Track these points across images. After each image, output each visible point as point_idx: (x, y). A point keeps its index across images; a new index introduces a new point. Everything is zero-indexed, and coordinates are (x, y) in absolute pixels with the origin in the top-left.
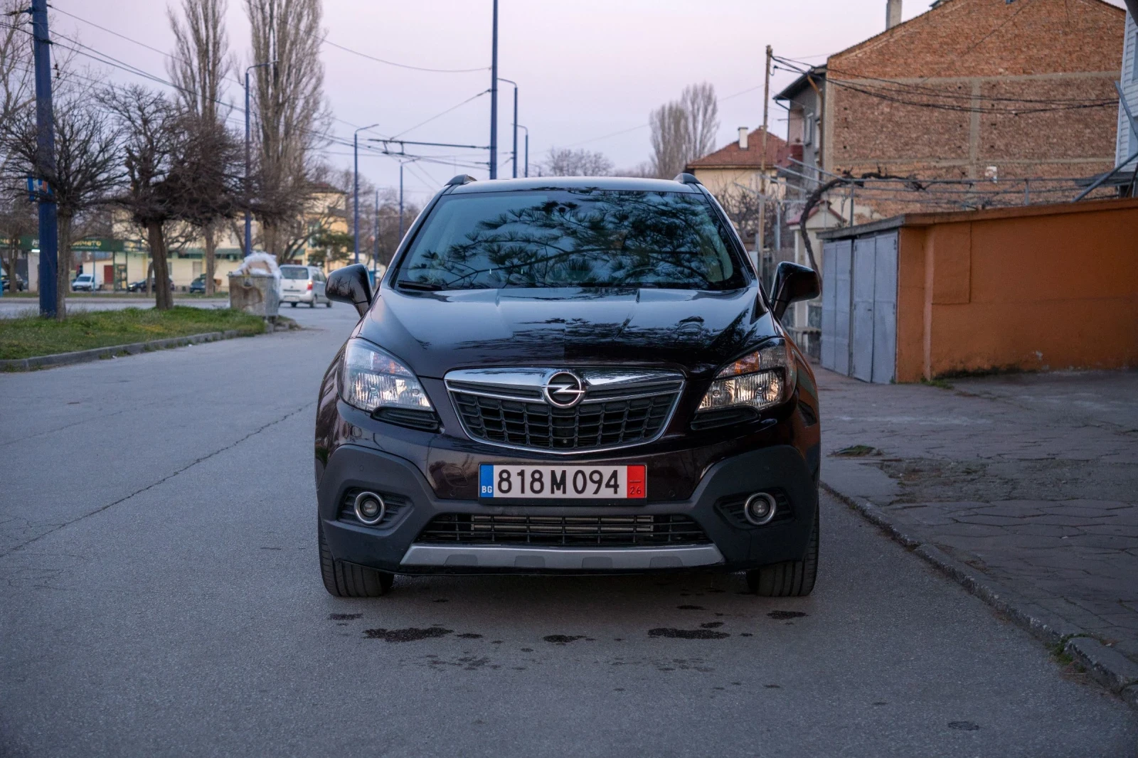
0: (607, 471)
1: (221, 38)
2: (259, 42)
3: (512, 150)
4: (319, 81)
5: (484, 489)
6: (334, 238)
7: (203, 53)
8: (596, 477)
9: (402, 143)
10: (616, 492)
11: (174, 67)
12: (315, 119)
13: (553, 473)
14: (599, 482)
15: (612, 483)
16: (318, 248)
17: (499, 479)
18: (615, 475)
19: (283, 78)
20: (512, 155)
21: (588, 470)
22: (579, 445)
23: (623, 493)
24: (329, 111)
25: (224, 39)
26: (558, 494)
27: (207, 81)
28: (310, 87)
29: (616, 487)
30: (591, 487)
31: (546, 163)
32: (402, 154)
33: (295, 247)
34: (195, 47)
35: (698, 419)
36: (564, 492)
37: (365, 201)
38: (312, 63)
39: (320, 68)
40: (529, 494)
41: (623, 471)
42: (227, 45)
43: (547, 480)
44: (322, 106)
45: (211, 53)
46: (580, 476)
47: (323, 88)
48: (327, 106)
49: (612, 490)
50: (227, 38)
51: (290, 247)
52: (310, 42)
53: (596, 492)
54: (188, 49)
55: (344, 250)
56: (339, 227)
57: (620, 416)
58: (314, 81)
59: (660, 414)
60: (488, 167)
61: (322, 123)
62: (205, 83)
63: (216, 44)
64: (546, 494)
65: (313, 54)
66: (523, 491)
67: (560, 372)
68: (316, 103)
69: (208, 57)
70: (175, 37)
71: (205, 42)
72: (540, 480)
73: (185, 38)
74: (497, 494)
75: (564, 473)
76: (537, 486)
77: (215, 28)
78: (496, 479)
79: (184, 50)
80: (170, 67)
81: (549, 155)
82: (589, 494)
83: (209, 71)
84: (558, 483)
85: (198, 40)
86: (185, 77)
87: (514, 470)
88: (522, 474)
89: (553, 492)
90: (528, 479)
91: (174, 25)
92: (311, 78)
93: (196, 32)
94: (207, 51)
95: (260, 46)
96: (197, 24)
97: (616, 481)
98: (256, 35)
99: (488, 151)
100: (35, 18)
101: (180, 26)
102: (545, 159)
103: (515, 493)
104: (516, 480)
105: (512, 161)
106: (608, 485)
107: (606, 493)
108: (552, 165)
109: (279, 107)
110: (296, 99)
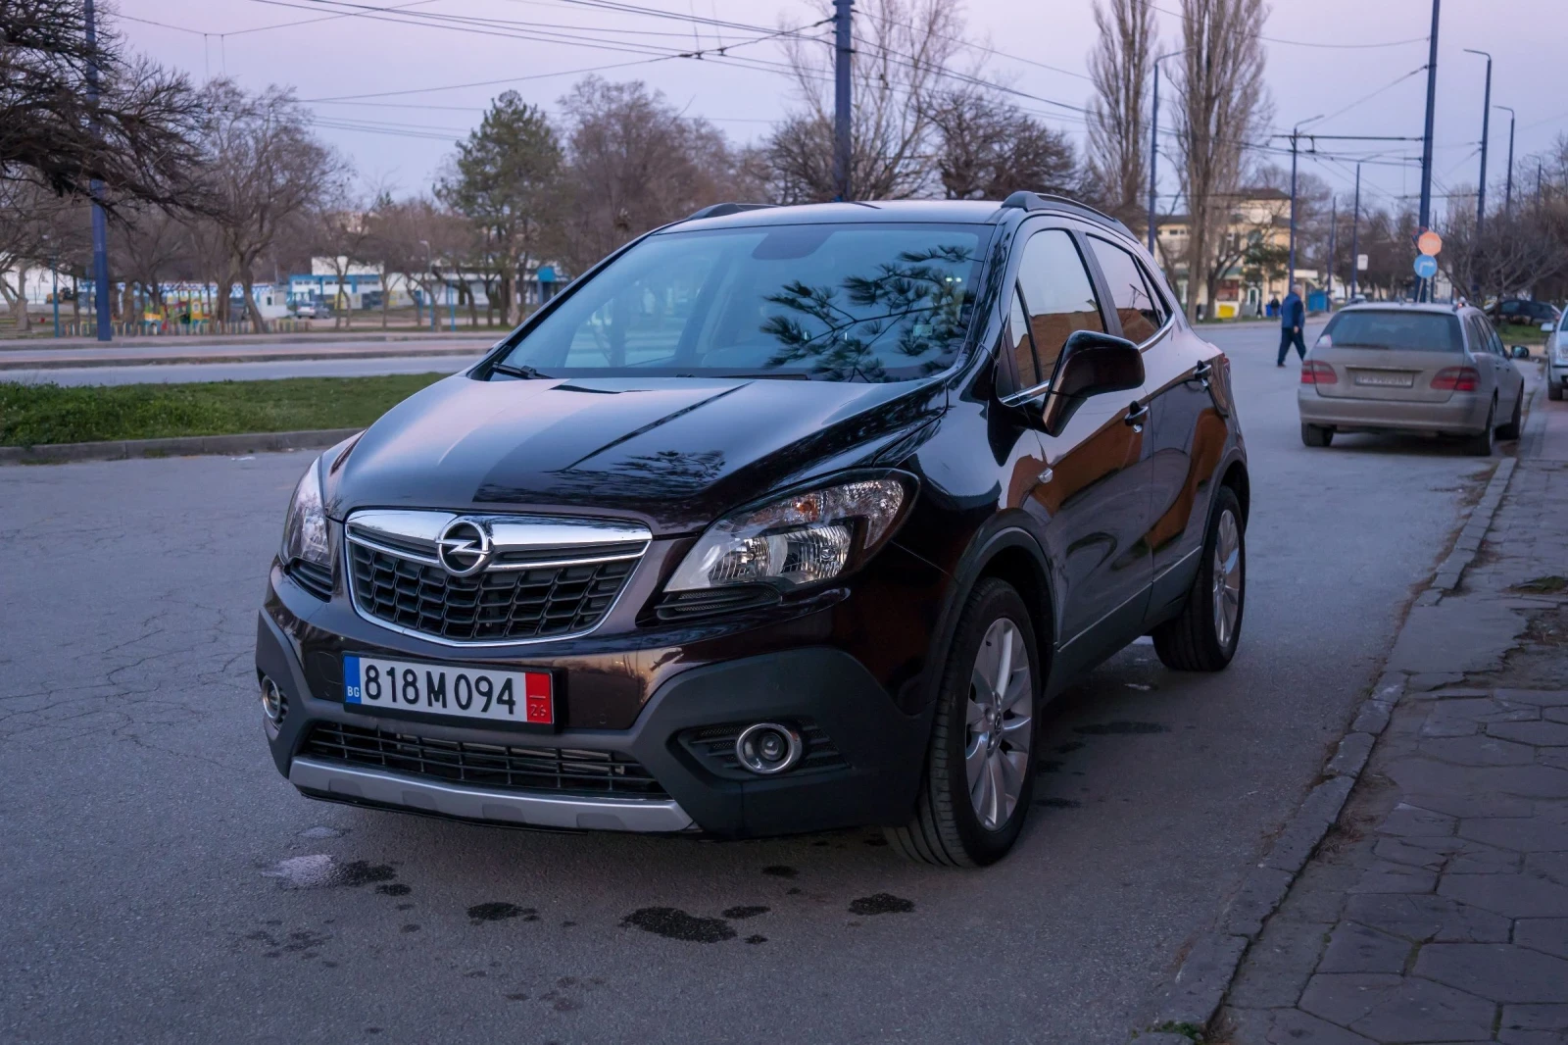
0: (498, 678)
1: (1150, 25)
2: (1192, 28)
3: (1481, 139)
4: (1260, 68)
5: (350, 691)
6: (1270, 253)
7: (1129, 44)
8: (484, 687)
9: (1312, 138)
10: (511, 712)
11: (1096, 65)
12: (1254, 113)
13: (429, 674)
14: (489, 694)
15: (506, 697)
16: (1251, 266)
17: (366, 679)
18: (508, 685)
19: (1216, 70)
20: (1480, 146)
21: (473, 674)
22: (478, 635)
23: (521, 714)
24: (1270, 102)
25: (1153, 27)
26: (437, 708)
27: (1132, 77)
28: (1248, 76)
29: (511, 703)
30: (479, 701)
31: (1550, 153)
32: (1312, 152)
33: (1228, 264)
34: (1120, 38)
35: (668, 602)
36: (444, 705)
37: (1321, 208)
38: (1251, 48)
39: (1261, 53)
40: (401, 704)
41: (519, 680)
42: (1156, 35)
43: (422, 684)
44: (1262, 97)
45: (1137, 45)
46: (463, 683)
47: (1265, 75)
48: (1267, 98)
49: (506, 707)
50: (1157, 26)
51: (1220, 265)
52: (1251, 22)
53: (485, 709)
54: (1112, 42)
55: (1282, 267)
56: (1280, 240)
57: (542, 592)
58: (1253, 68)
59: (608, 591)
60: (1420, 164)
61: (1262, 118)
62: (1129, 80)
63: (1144, 33)
64: (422, 706)
65: (1254, 36)
66: (394, 700)
67: (462, 520)
68: (1256, 93)
69: (1134, 49)
70: (1099, 30)
71: (1130, 32)
72: (413, 684)
73: (1109, 30)
74: (366, 701)
75: (442, 676)
76: (411, 692)
77: (1143, 15)
78: (363, 678)
79: (1108, 47)
80: (1092, 64)
81: (1556, 143)
82: (475, 711)
83: (1134, 65)
84: (437, 692)
85: (1124, 32)
86: (1106, 75)
87: (383, 666)
88: (391, 673)
89: (430, 704)
90: (400, 683)
91: (1098, 15)
92: (1251, 64)
93: (1122, 21)
94: (1133, 42)
95: (1192, 35)
96: (1123, 12)
97: (510, 695)
98: (1188, 18)
99: (1421, 144)
100: (838, 27)
101: (1105, 18)
102: (1550, 148)
103: (385, 701)
104: (385, 681)
105: (1480, 154)
106: (500, 701)
107: (498, 712)
108: (1560, 154)
109: (1210, 99)
110: (1231, 90)
